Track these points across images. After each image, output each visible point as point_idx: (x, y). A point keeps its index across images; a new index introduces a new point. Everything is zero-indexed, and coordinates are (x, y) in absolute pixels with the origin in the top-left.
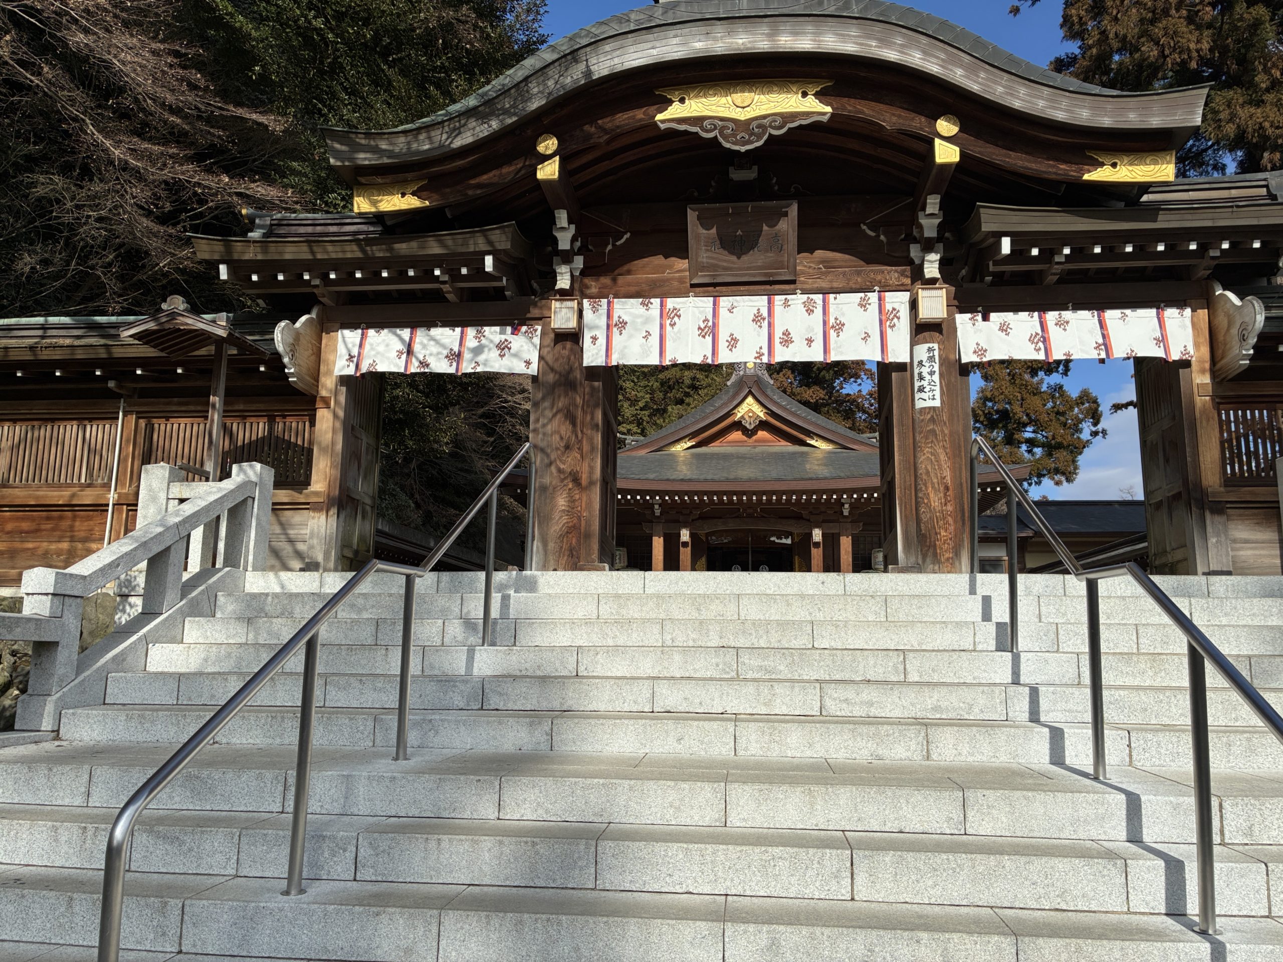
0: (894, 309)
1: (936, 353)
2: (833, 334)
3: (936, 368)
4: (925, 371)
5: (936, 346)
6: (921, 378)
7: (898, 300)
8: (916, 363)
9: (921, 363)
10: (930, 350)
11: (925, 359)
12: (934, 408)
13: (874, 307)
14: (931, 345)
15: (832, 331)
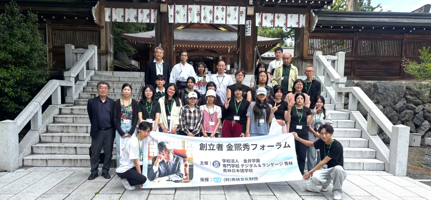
0: (242, 11)
1: (251, 23)
2: (228, 17)
3: (250, 26)
4: (248, 27)
5: (251, 21)
6: (247, 29)
7: (243, 9)
8: (246, 25)
9: (247, 25)
10: (249, 22)
11: (248, 24)
12: (249, 36)
13: (237, 11)
14: (250, 21)
15: (228, 16)
